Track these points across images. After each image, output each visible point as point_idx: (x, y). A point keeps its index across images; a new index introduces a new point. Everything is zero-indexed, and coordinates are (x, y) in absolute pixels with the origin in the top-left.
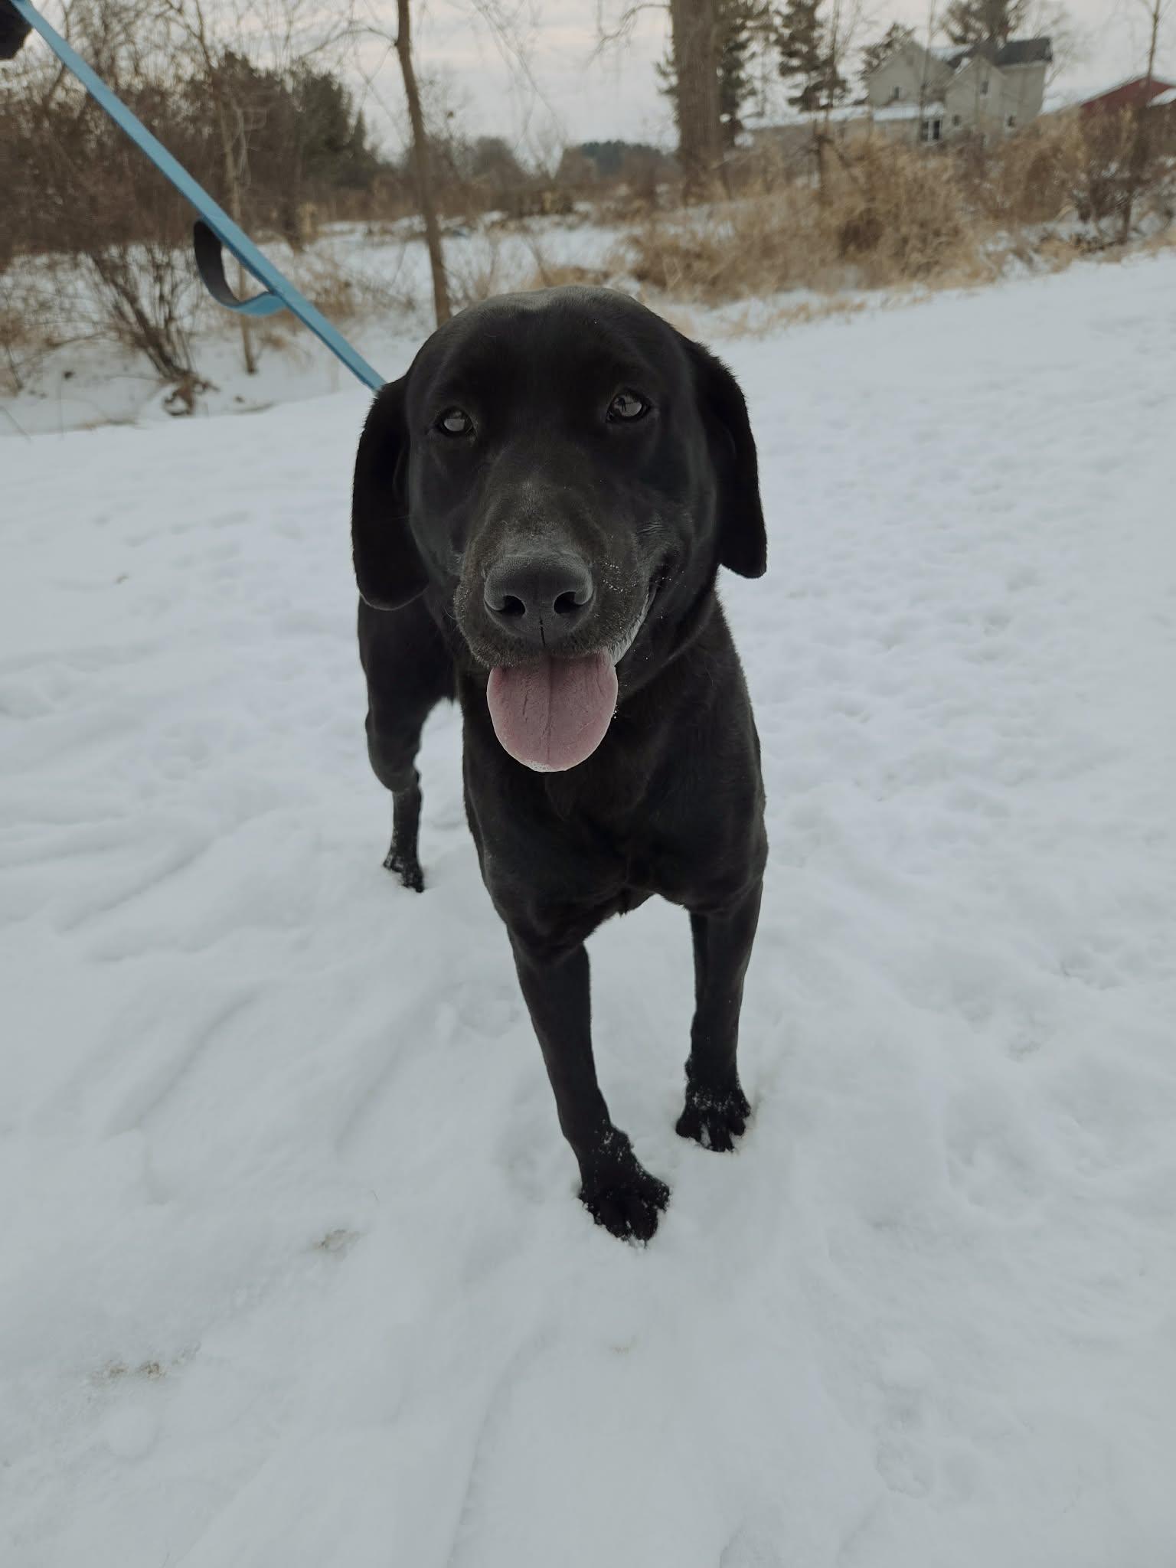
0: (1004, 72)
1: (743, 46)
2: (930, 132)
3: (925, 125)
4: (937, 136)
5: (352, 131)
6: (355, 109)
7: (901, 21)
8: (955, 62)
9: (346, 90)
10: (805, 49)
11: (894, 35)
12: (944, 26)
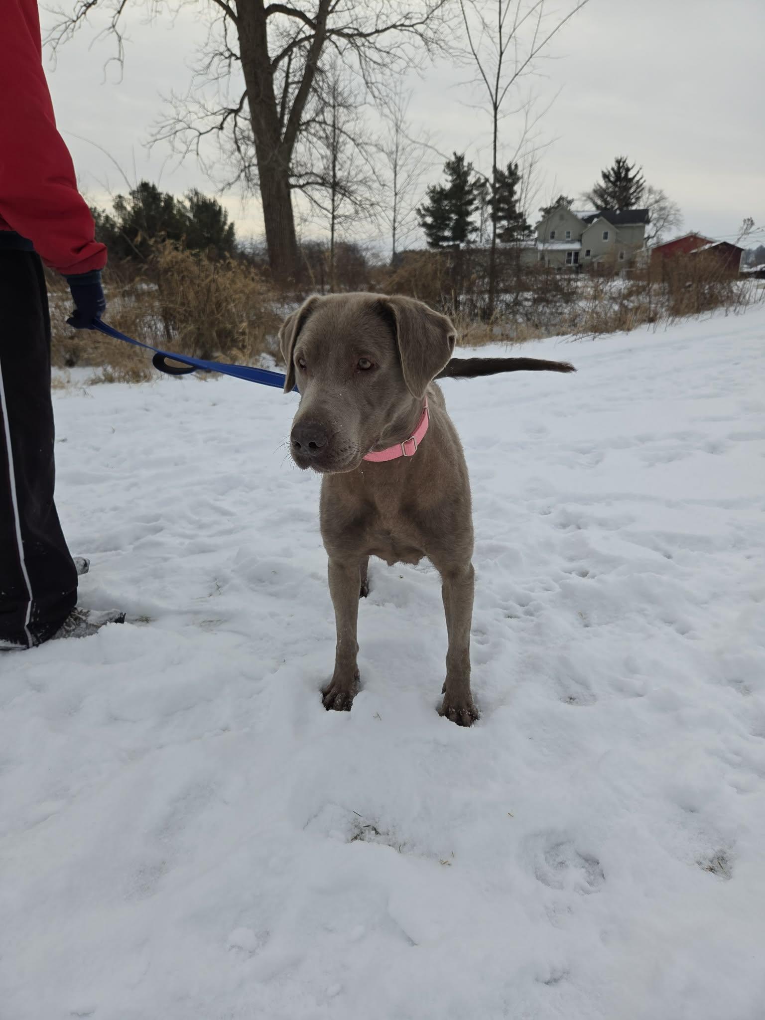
0: (617, 228)
1: (470, 202)
2: (573, 258)
3: (570, 254)
4: (576, 261)
5: (225, 233)
6: (229, 222)
7: (565, 195)
8: (589, 219)
9: (223, 210)
10: (506, 207)
11: (561, 202)
12: (590, 198)
